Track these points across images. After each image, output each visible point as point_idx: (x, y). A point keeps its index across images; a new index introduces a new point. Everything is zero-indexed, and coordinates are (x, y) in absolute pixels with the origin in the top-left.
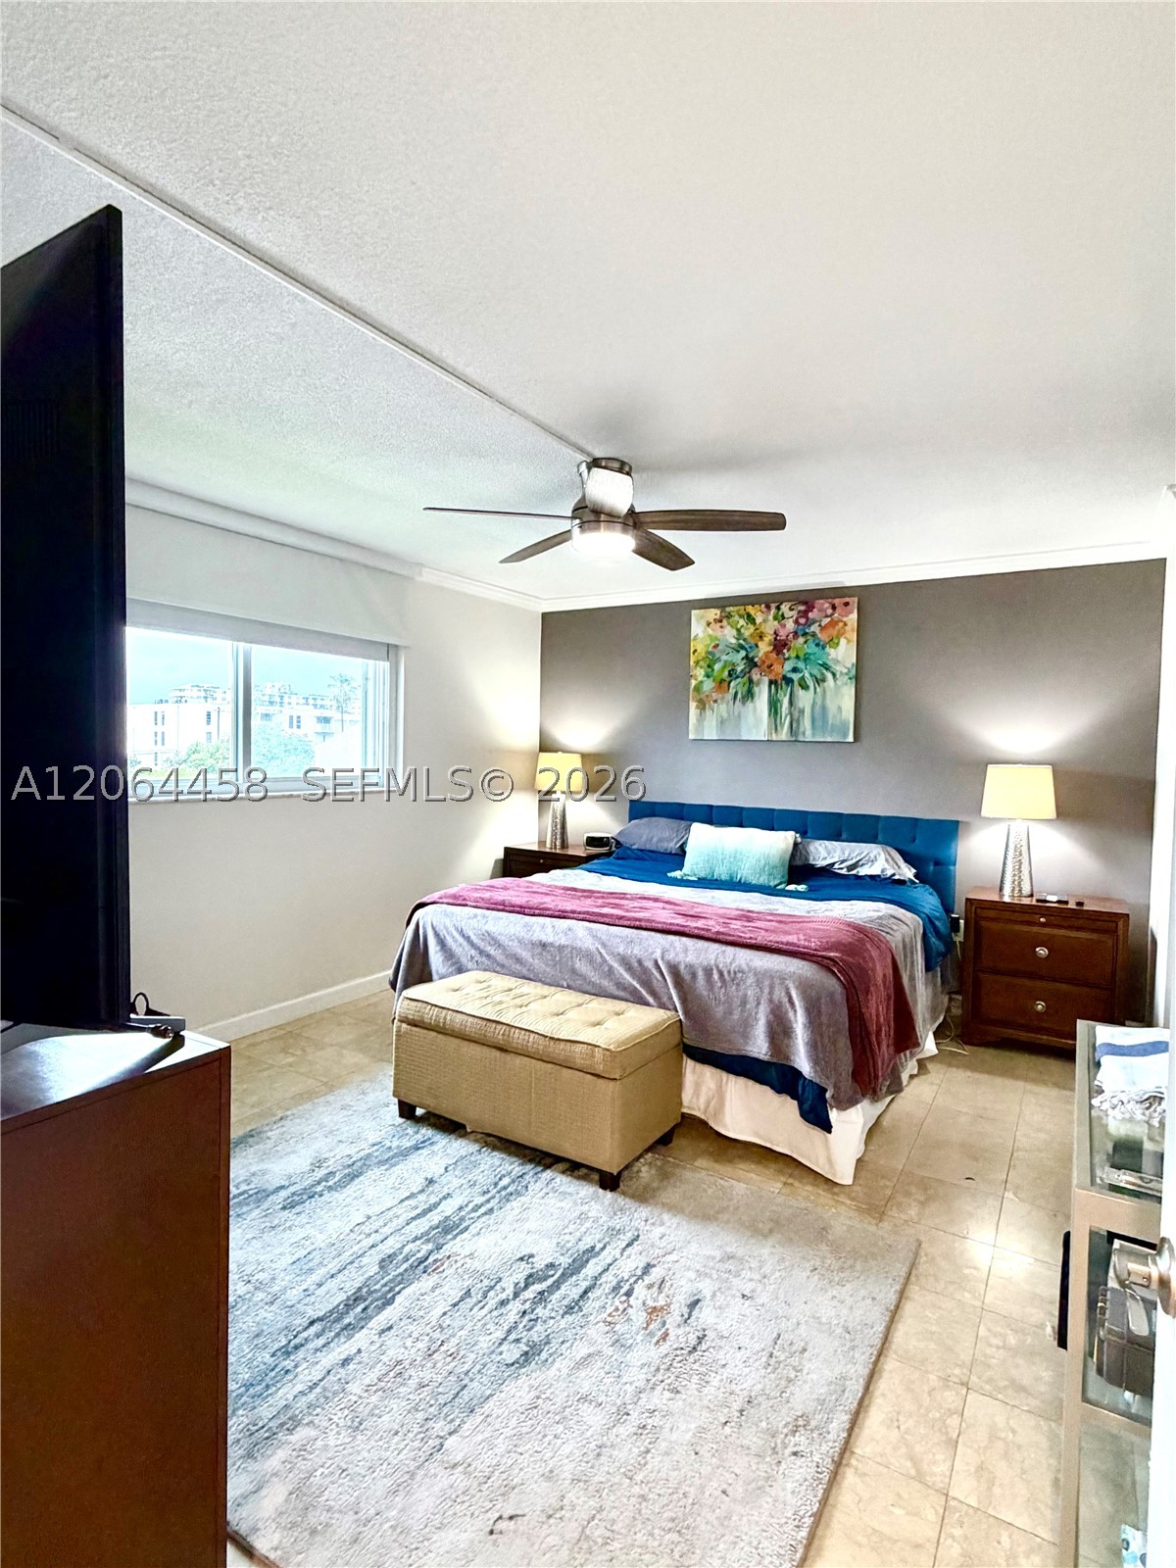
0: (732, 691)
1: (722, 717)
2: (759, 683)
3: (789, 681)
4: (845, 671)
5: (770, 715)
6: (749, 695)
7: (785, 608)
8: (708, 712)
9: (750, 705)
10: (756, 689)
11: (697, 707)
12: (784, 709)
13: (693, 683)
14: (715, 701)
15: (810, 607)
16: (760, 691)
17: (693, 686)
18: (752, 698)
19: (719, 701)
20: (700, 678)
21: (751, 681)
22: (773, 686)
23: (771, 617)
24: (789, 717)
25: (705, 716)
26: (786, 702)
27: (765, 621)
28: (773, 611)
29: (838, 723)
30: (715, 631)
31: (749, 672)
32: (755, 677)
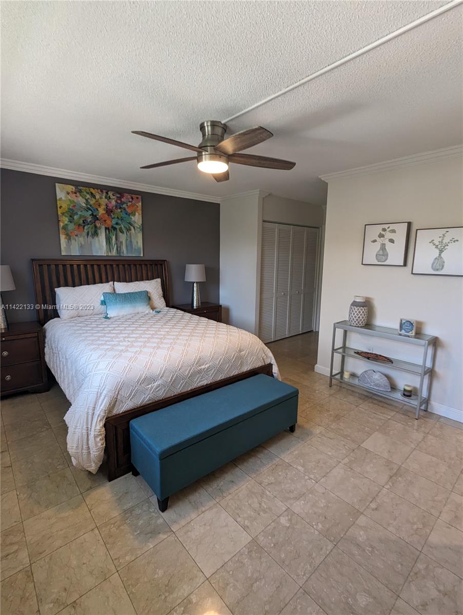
0: (86, 231)
1: (81, 244)
2: (100, 228)
3: (115, 229)
4: (138, 227)
5: (107, 244)
6: (95, 234)
7: (110, 194)
8: (73, 241)
9: (96, 239)
10: (99, 231)
11: (66, 238)
12: (113, 242)
13: (61, 224)
14: (77, 236)
15: (122, 196)
16: (101, 233)
17: (61, 226)
18: (97, 235)
19: (79, 235)
20: (66, 222)
21: (96, 227)
22: (107, 231)
23: (104, 197)
24: (116, 246)
25: (71, 244)
26: (114, 238)
27: (101, 198)
28: (104, 194)
29: (137, 248)
30: (72, 197)
31: (94, 222)
32: (98, 225)
